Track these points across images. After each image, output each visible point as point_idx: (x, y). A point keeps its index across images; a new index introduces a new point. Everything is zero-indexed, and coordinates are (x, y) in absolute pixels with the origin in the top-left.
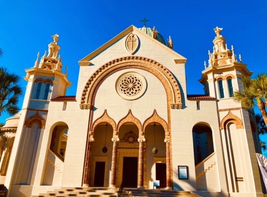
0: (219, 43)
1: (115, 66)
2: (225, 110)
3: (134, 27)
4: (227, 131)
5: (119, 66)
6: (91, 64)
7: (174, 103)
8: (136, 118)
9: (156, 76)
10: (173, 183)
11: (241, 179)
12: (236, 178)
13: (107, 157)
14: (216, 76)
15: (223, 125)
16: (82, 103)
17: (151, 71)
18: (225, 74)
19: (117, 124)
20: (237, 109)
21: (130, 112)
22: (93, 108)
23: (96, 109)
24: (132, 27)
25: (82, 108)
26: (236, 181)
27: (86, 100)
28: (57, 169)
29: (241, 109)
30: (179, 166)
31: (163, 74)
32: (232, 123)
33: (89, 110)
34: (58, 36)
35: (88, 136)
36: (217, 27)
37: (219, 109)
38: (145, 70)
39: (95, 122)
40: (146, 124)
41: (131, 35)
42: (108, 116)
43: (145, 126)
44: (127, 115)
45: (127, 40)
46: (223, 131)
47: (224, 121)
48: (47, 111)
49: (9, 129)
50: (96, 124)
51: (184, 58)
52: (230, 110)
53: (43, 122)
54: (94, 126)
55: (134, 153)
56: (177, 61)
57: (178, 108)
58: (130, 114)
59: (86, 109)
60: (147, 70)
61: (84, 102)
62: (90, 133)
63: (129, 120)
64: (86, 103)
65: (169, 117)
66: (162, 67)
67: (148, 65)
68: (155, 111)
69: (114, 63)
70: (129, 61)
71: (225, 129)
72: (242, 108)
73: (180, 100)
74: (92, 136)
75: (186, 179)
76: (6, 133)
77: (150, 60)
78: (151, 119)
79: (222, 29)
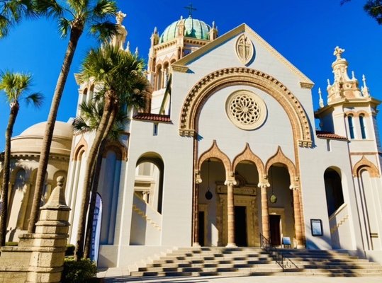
0: (342, 68)
1: (224, 79)
2: (358, 154)
3: (246, 26)
4: (360, 179)
5: (230, 79)
6: (189, 71)
7: (302, 139)
8: (256, 156)
9: (278, 101)
10: (305, 241)
11: (376, 235)
12: (370, 234)
13: (206, 206)
14: (347, 110)
15: (355, 172)
16: (182, 127)
17: (271, 93)
18: (357, 110)
19: (232, 161)
20: (373, 154)
21: (247, 146)
22: (197, 137)
23: (201, 138)
24: (243, 27)
25: (183, 135)
26: (371, 237)
27: (187, 124)
28: (151, 221)
29: (377, 155)
30: (311, 220)
31: (287, 100)
32: (365, 170)
33: (192, 138)
34: (125, 15)
35: (194, 176)
36: (337, 47)
37: (351, 151)
38: (263, 90)
39: (201, 157)
40: (270, 164)
41: (243, 37)
42: (219, 150)
43: (268, 167)
44: (245, 151)
45: (238, 44)
46: (356, 179)
47: (357, 167)
48: (128, 134)
49: (29, 155)
50: (203, 159)
51: (311, 82)
52: (364, 154)
53: (124, 151)
54: (201, 162)
55: (242, 202)
56: (303, 85)
57: (307, 147)
58: (248, 150)
59: (189, 136)
60: (267, 90)
61: (185, 126)
62: (196, 171)
63: (247, 157)
64: (187, 128)
65: (296, 158)
66: (285, 90)
67: (268, 83)
68: (279, 148)
69: (222, 74)
70: (242, 74)
71: (358, 177)
72: (379, 153)
73: (309, 136)
74: (199, 176)
75: (321, 235)
76: (22, 160)
77: (270, 78)
78: (275, 158)
79: (343, 50)
